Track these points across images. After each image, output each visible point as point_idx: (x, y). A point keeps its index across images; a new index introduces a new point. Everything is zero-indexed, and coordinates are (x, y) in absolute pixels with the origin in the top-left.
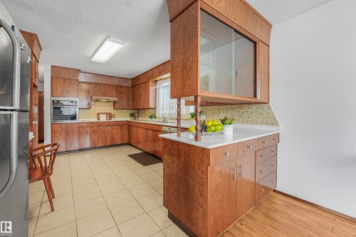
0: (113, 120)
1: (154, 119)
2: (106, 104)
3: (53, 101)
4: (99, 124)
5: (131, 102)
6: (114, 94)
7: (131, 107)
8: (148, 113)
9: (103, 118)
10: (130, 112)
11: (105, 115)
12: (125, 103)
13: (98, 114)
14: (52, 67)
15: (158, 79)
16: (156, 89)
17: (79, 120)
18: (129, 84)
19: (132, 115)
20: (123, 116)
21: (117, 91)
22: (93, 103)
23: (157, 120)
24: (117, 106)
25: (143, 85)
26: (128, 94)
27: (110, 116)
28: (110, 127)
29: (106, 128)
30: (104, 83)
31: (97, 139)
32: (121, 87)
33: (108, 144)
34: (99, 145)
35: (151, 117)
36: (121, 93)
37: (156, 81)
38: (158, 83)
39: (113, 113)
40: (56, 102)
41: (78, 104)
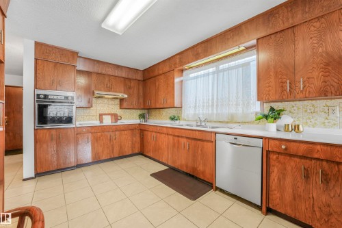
0: (119, 123)
1: (177, 122)
2: (111, 102)
3: (38, 95)
4: (103, 129)
5: (141, 100)
6: (122, 89)
7: (142, 107)
9: (107, 121)
10: (139, 112)
11: (110, 117)
12: (135, 100)
13: (101, 115)
14: (39, 44)
15: (186, 66)
16: (182, 81)
17: (77, 123)
18: (140, 77)
19: (142, 116)
20: (131, 118)
21: (125, 85)
22: (94, 100)
23: (182, 122)
24: (125, 104)
25: (162, 77)
26: (139, 89)
27: (116, 117)
28: (117, 133)
29: (112, 134)
30: (110, 73)
31: (100, 150)
32: (130, 79)
33: (116, 155)
34: (103, 158)
35: (172, 119)
36: (130, 88)
37: (182, 71)
38: (185, 73)
39: (119, 114)
40: (42, 97)
41: (75, 101)
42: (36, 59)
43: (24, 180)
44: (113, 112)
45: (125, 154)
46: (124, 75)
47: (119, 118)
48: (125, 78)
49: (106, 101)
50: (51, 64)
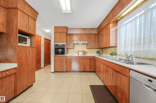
0: (86, 55)
1: (114, 56)
5: (97, 44)
6: (87, 39)
7: (97, 47)
8: (110, 50)
9: (81, 54)
12: (93, 44)
13: (78, 52)
14: (55, 27)
18: (96, 32)
19: (98, 52)
20: (92, 53)
21: (88, 37)
22: (75, 45)
23: (118, 57)
24: (88, 47)
27: (84, 52)
32: (90, 34)
33: (82, 70)
35: (111, 54)
36: (90, 38)
37: (117, 22)
38: (119, 23)
39: (86, 51)
40: (56, 45)
41: (66, 46)
42: (55, 32)
43: (51, 72)
44: (83, 50)
45: (86, 71)
46: (87, 32)
47: (86, 53)
48: (88, 34)
49: (80, 45)
50: (59, 33)
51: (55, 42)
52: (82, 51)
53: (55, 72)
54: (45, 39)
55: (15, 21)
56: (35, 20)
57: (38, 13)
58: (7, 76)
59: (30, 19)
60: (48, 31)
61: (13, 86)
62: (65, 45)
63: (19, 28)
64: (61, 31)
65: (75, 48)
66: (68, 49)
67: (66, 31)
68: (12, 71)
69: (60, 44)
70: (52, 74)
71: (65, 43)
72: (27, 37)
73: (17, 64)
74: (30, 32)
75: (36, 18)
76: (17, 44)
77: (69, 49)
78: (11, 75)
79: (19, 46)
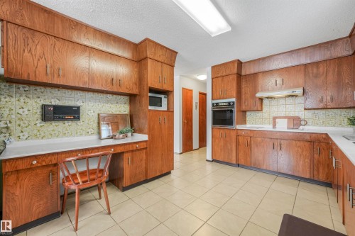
3: (213, 104)
6: (301, 81)
7: (350, 104)
9: (282, 126)
11: (286, 120)
14: (213, 68)
22: (266, 103)
36: (316, 76)
39: (302, 118)
40: (215, 105)
41: (235, 106)
42: (212, 79)
43: (207, 160)
44: (292, 114)
47: (303, 123)
49: (282, 101)
50: (220, 79)
51: (212, 99)
52: (289, 118)
53: (213, 161)
54: (200, 93)
55: (145, 76)
56: (173, 66)
57: (177, 53)
58: (137, 150)
59: (165, 66)
60: (203, 77)
61: (144, 165)
62: (233, 105)
63: (149, 85)
64: (224, 74)
65: (264, 110)
66: (245, 111)
67: (235, 71)
68: (142, 144)
69: (223, 102)
70: (208, 163)
71: (234, 100)
72: (162, 96)
73: (147, 136)
74: (165, 87)
75: (174, 62)
76: (147, 108)
77: (248, 113)
78: (141, 149)
79: (150, 111)
